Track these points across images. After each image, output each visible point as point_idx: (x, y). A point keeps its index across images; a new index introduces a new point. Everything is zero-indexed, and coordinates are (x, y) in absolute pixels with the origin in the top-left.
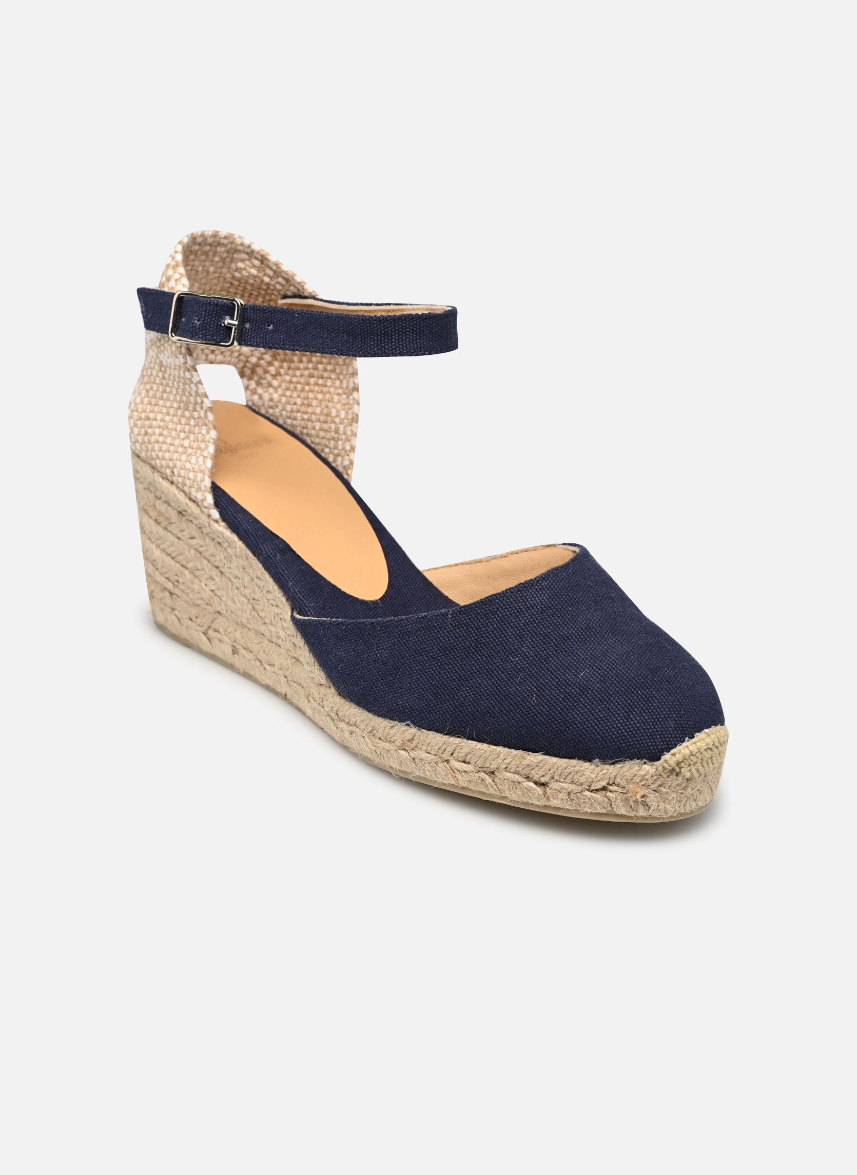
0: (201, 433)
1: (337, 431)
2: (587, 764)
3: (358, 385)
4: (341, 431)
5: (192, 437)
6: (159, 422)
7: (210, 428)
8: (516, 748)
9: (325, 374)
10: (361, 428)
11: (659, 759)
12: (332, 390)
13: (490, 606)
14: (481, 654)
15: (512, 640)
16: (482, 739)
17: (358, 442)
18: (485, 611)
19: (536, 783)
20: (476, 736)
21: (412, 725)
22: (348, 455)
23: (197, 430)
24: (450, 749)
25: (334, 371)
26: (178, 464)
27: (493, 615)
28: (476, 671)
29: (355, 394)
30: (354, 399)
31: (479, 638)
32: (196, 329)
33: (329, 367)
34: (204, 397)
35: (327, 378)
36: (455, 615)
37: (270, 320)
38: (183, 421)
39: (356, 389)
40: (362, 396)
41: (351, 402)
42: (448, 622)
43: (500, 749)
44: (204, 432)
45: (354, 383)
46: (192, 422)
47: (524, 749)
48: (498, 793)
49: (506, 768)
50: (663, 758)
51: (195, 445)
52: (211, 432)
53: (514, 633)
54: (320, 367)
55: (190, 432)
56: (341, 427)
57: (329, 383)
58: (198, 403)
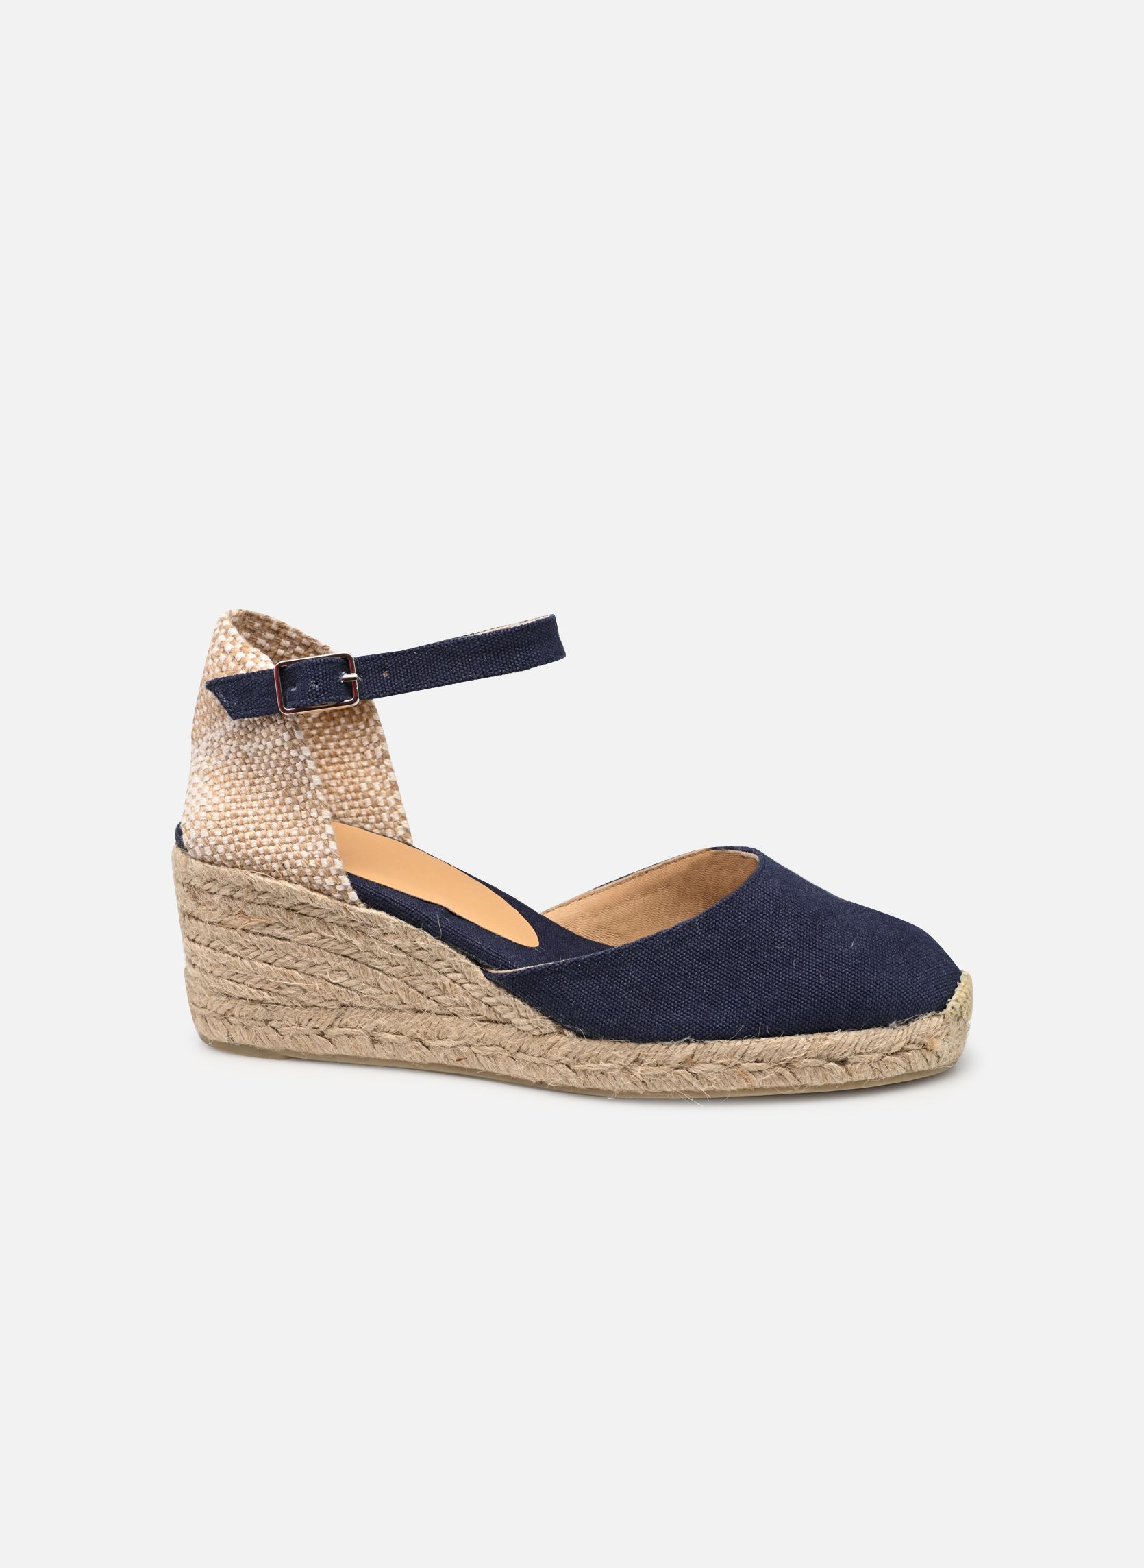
0: (311, 817)
1: (375, 805)
2: (885, 1030)
3: (387, 752)
4: (381, 803)
5: (300, 823)
6: (252, 817)
7: (321, 808)
8: (813, 1032)
9: (339, 752)
10: (404, 793)
11: (945, 1007)
12: (353, 765)
13: (734, 903)
14: (744, 952)
15: (769, 930)
16: (776, 1033)
17: (406, 808)
18: (731, 909)
19: (837, 1062)
20: (770, 1031)
21: (692, 1040)
22: (400, 825)
23: (304, 814)
24: (740, 1053)
25: (348, 745)
26: (290, 855)
27: (739, 911)
28: (746, 969)
29: (386, 762)
30: (387, 767)
31: (734, 937)
32: (317, 692)
33: (342, 743)
34: (314, 774)
35: (343, 754)
36: (701, 922)
37: (383, 667)
38: (284, 809)
39: (386, 756)
40: (394, 761)
41: (384, 771)
42: (697, 930)
43: (795, 1038)
44: (314, 814)
45: (382, 750)
46: (297, 808)
47: (822, 1031)
48: (797, 1083)
49: (805, 1055)
50: (949, 1005)
51: (307, 830)
52: (323, 813)
53: (768, 922)
54: (331, 744)
55: (297, 819)
56: (380, 800)
57: (346, 759)
58: (303, 785)
